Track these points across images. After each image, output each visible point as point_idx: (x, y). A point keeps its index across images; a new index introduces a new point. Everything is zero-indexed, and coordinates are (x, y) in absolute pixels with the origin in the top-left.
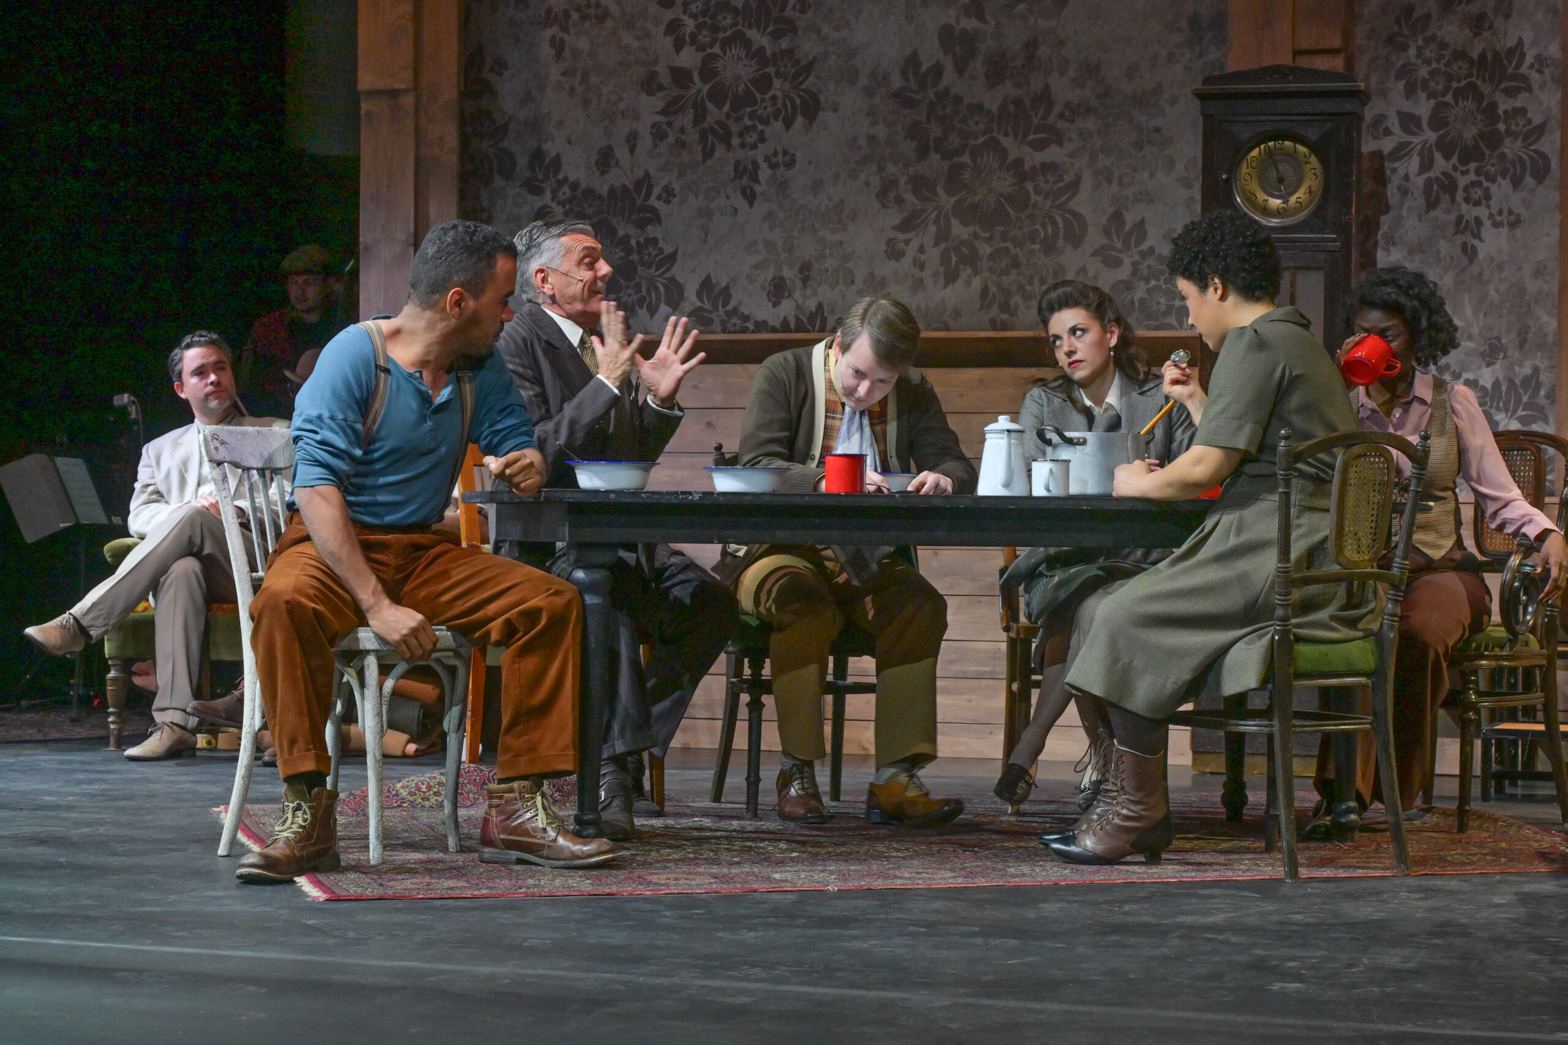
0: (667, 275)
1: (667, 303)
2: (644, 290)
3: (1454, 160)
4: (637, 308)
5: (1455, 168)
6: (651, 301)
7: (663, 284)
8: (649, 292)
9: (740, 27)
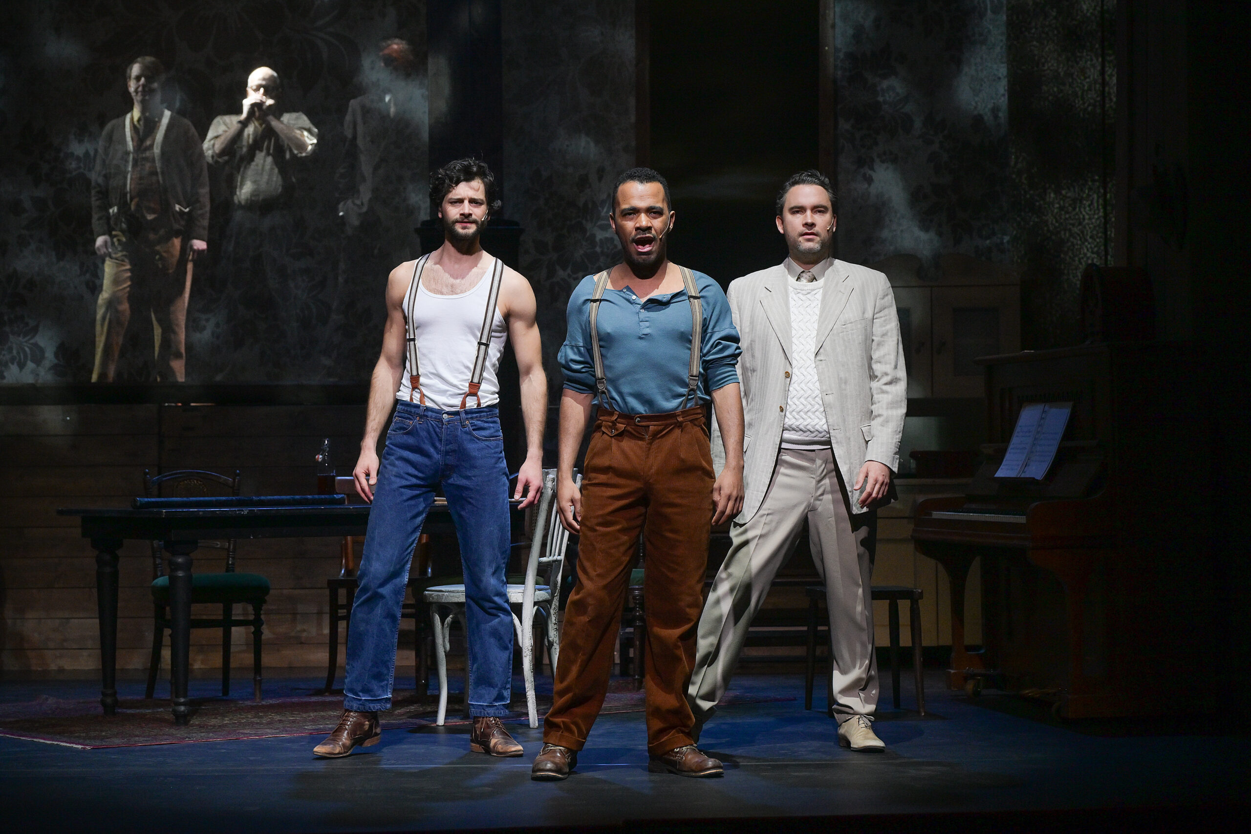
0: (32, 341)
1: (32, 361)
2: (15, 352)
3: (569, 271)
4: (10, 364)
5: (569, 276)
6: (20, 359)
7: (28, 347)
8: (18, 353)
9: (82, 170)
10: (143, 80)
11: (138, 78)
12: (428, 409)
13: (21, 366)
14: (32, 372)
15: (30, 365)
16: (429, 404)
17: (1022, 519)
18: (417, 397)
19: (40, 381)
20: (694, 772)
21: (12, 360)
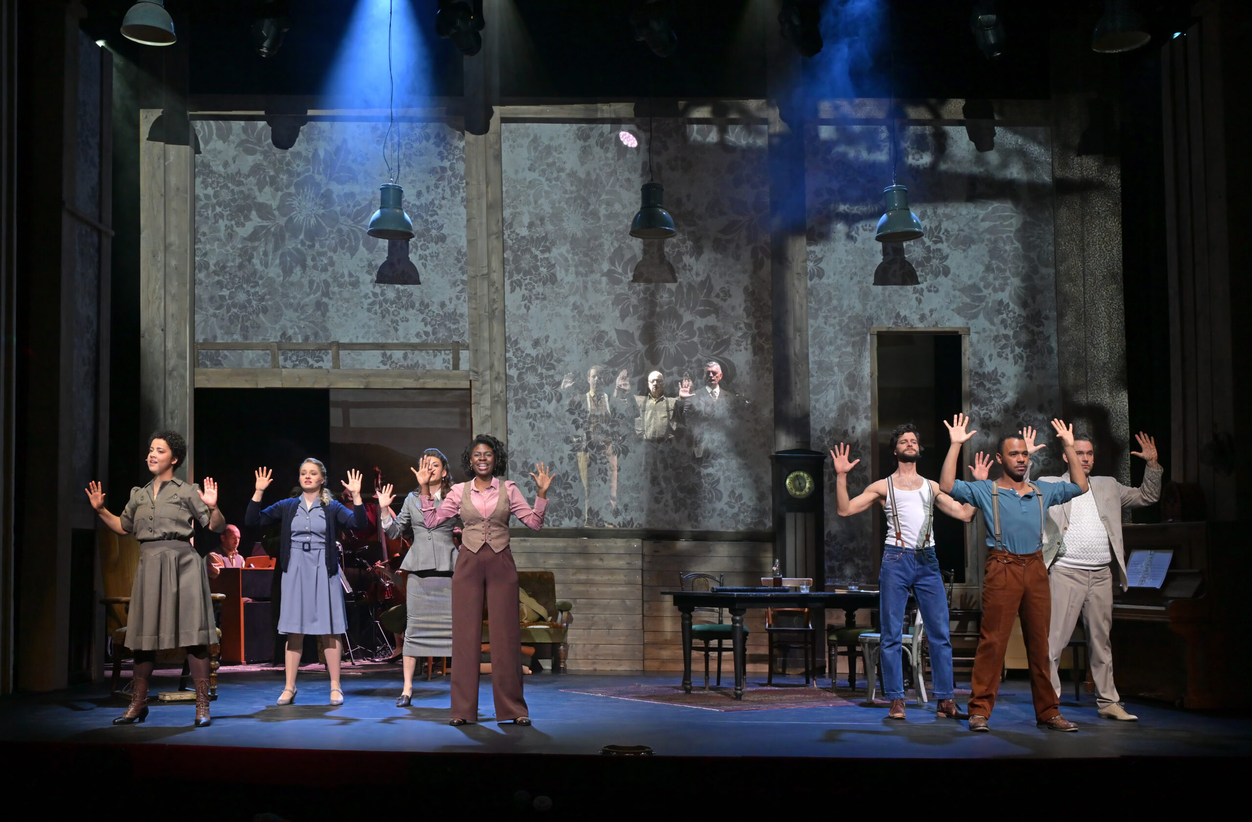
10: (596, 378)
11: (594, 377)
12: (907, 549)
13: (570, 519)
14: (576, 522)
15: (575, 518)
16: (906, 546)
17: (1163, 609)
18: (899, 543)
19: (580, 526)
20: (1063, 729)
21: (566, 516)
